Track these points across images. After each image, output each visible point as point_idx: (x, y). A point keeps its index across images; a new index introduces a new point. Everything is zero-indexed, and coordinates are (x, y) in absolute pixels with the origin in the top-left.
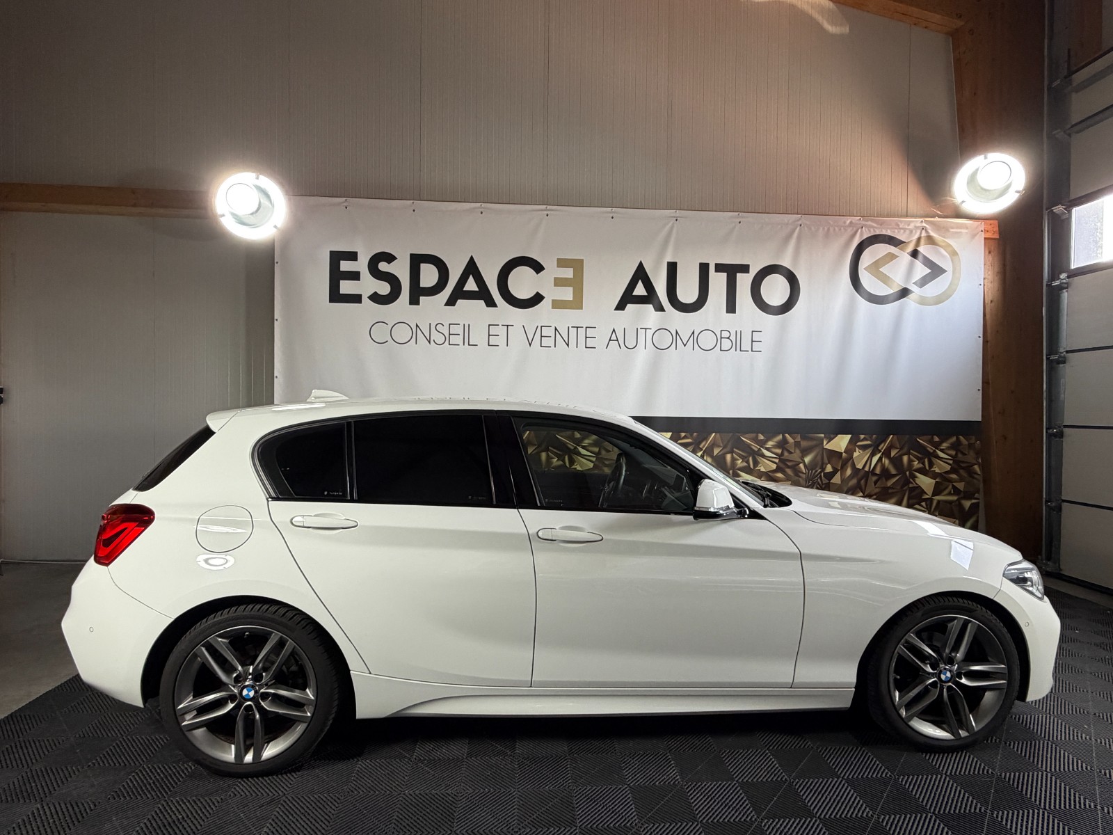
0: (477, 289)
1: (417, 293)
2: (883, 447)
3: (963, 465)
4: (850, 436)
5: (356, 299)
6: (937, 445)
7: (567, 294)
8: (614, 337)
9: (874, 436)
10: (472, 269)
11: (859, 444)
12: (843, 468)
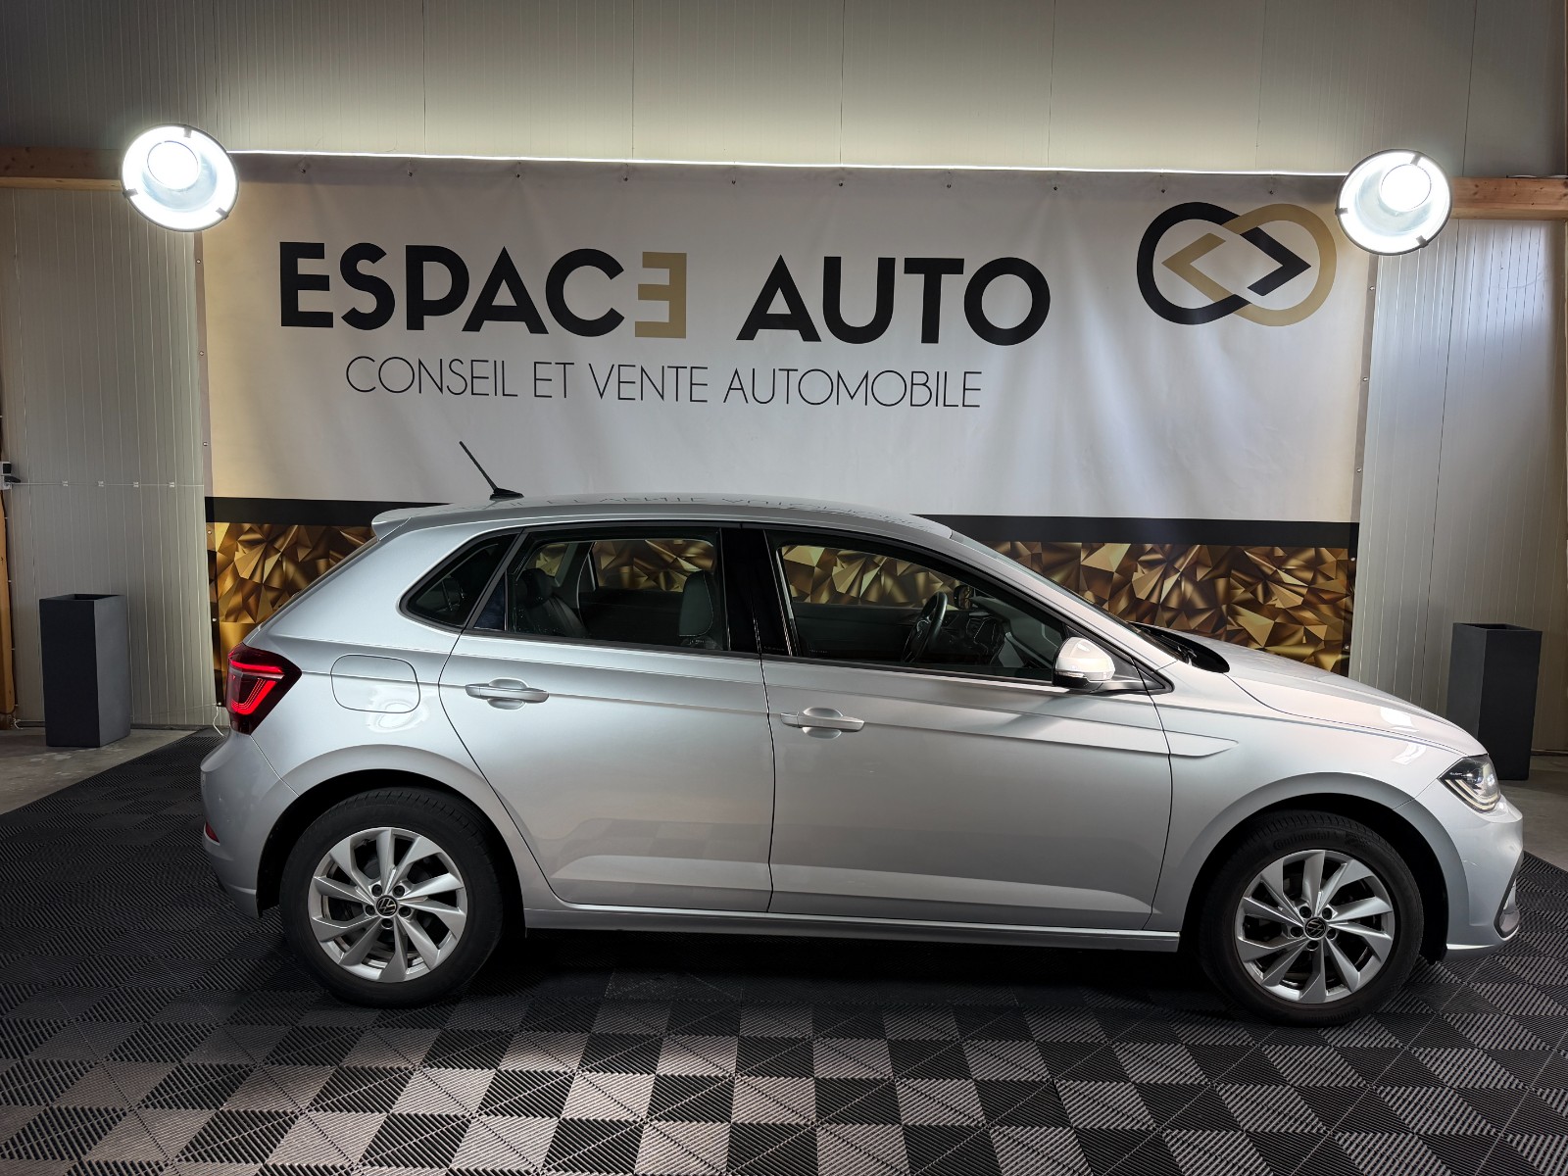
0: (513, 303)
1: (419, 311)
2: (1182, 564)
3: (1326, 597)
4: (1128, 546)
5: (323, 320)
6: (1280, 563)
7: (660, 311)
8: (736, 384)
9: (1168, 546)
10: (504, 270)
11: (1143, 558)
12: (1114, 596)
